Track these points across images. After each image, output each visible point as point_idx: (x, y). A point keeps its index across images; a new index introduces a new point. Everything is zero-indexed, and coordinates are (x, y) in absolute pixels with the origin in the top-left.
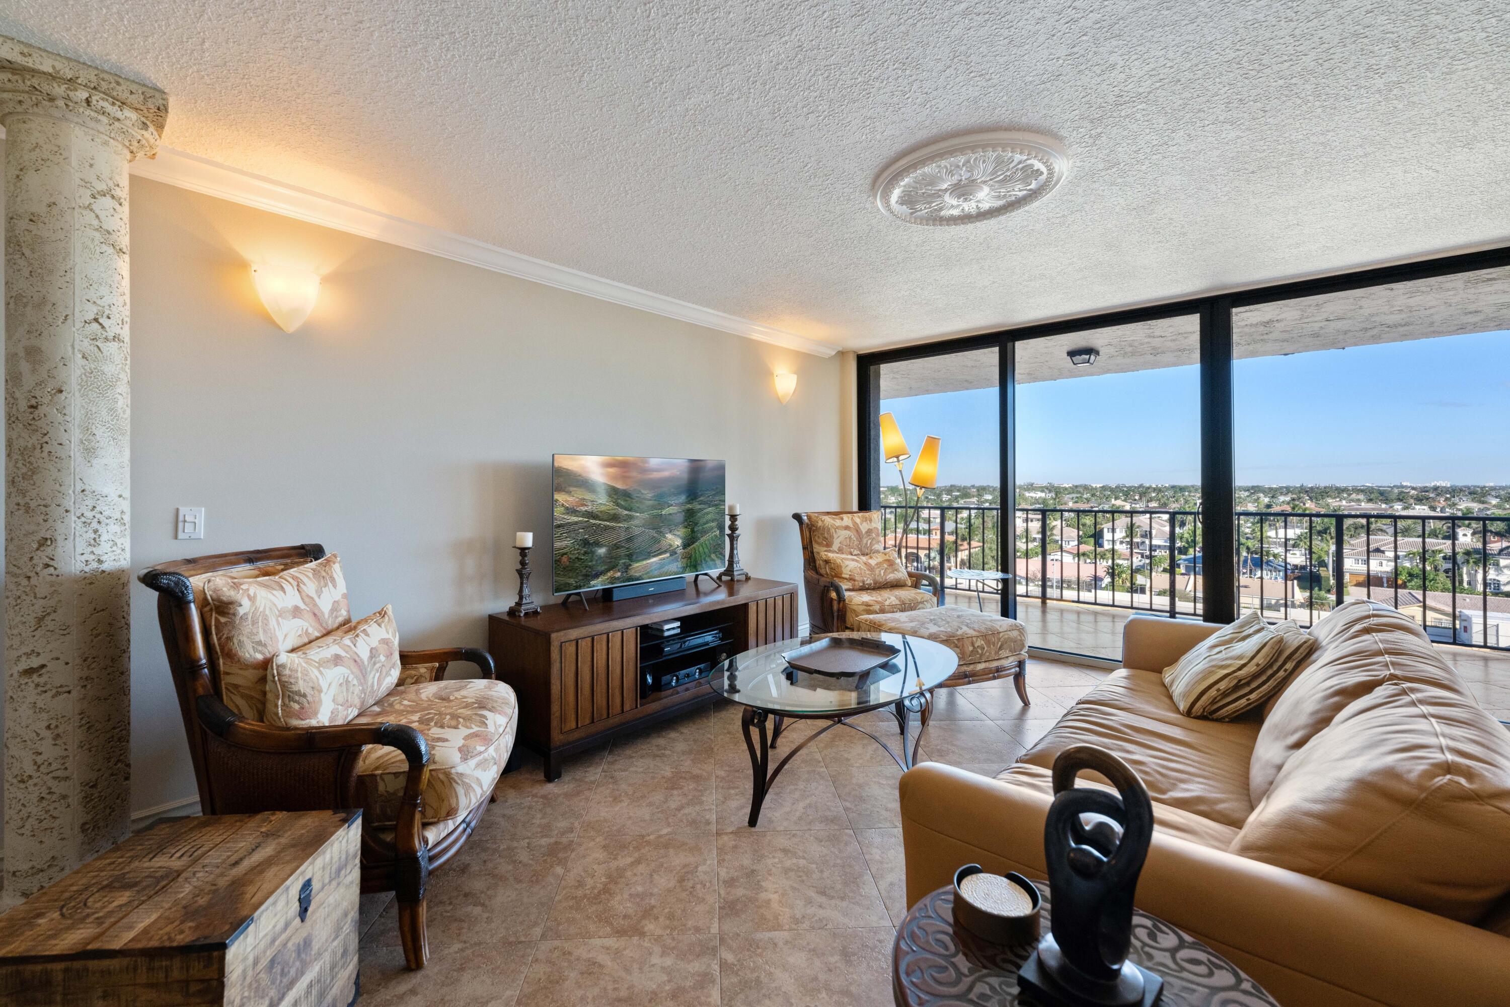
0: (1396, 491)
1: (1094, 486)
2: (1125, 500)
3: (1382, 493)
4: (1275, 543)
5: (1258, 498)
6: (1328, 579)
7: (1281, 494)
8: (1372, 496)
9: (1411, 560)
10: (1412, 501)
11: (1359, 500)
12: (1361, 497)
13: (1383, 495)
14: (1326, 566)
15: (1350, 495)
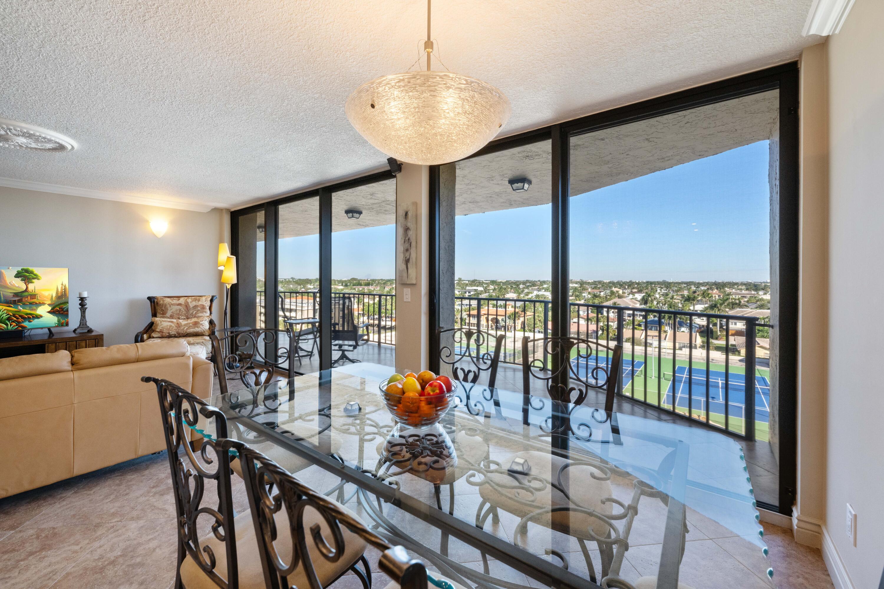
0: (763, 284)
1: (605, 281)
2: (620, 288)
5: (690, 288)
7: (703, 286)
8: (749, 287)
11: (741, 289)
12: (744, 287)
13: (754, 286)
15: (738, 287)
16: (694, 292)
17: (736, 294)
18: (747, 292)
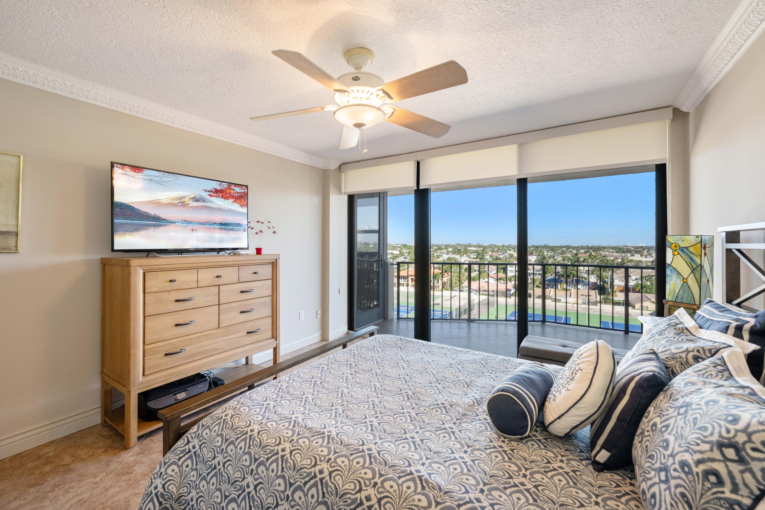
16: (576, 254)
17: (611, 256)
18: (617, 254)
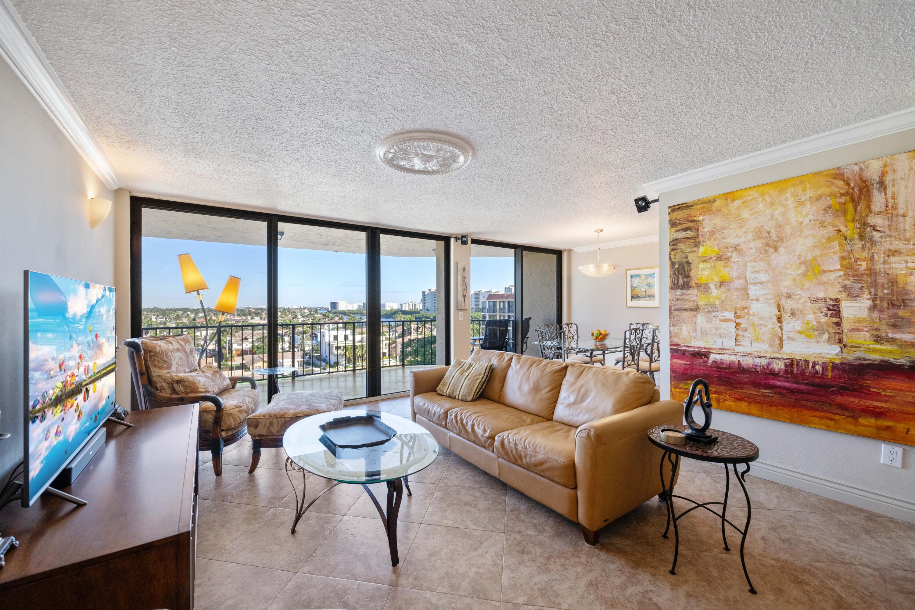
0: (247, 310)
3: (242, 311)
4: (200, 339)
5: (188, 315)
6: (226, 354)
7: (199, 312)
8: (239, 313)
9: (258, 342)
10: (254, 315)
13: (242, 312)
14: (225, 348)
